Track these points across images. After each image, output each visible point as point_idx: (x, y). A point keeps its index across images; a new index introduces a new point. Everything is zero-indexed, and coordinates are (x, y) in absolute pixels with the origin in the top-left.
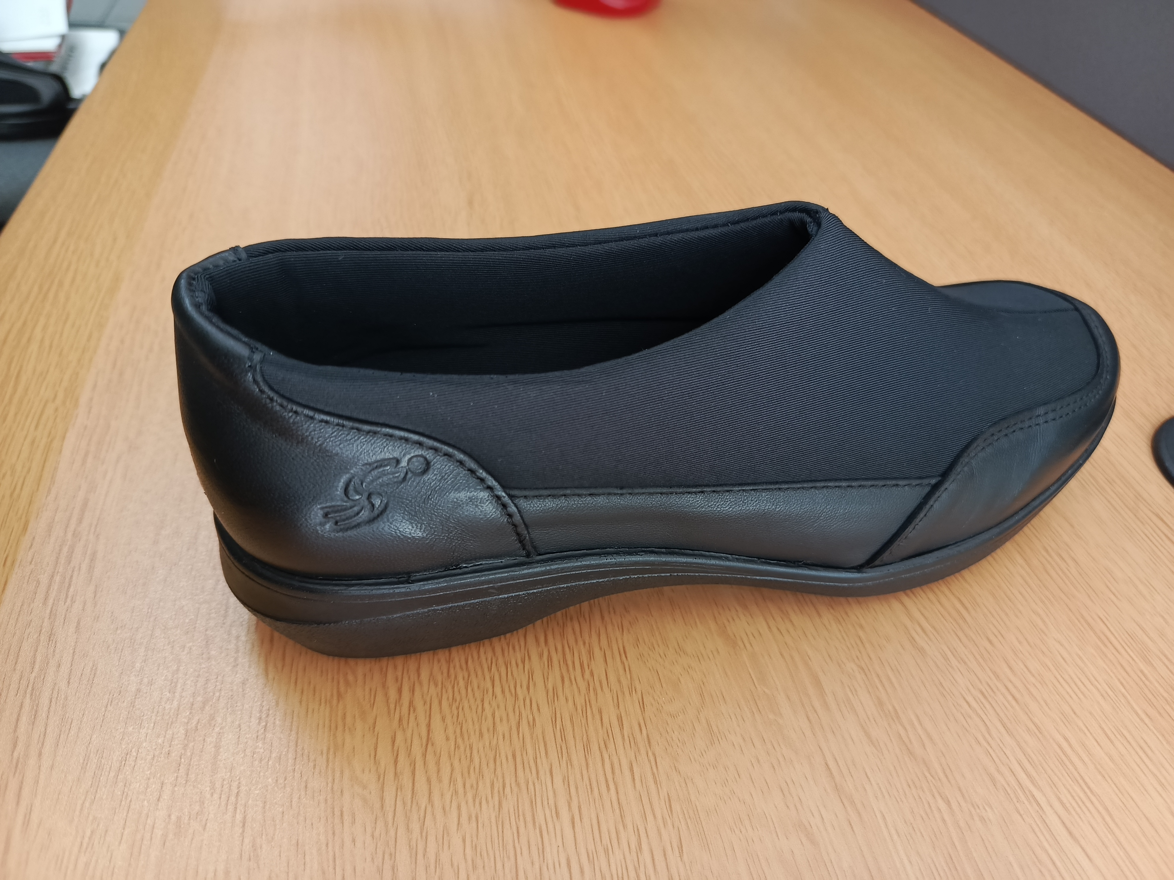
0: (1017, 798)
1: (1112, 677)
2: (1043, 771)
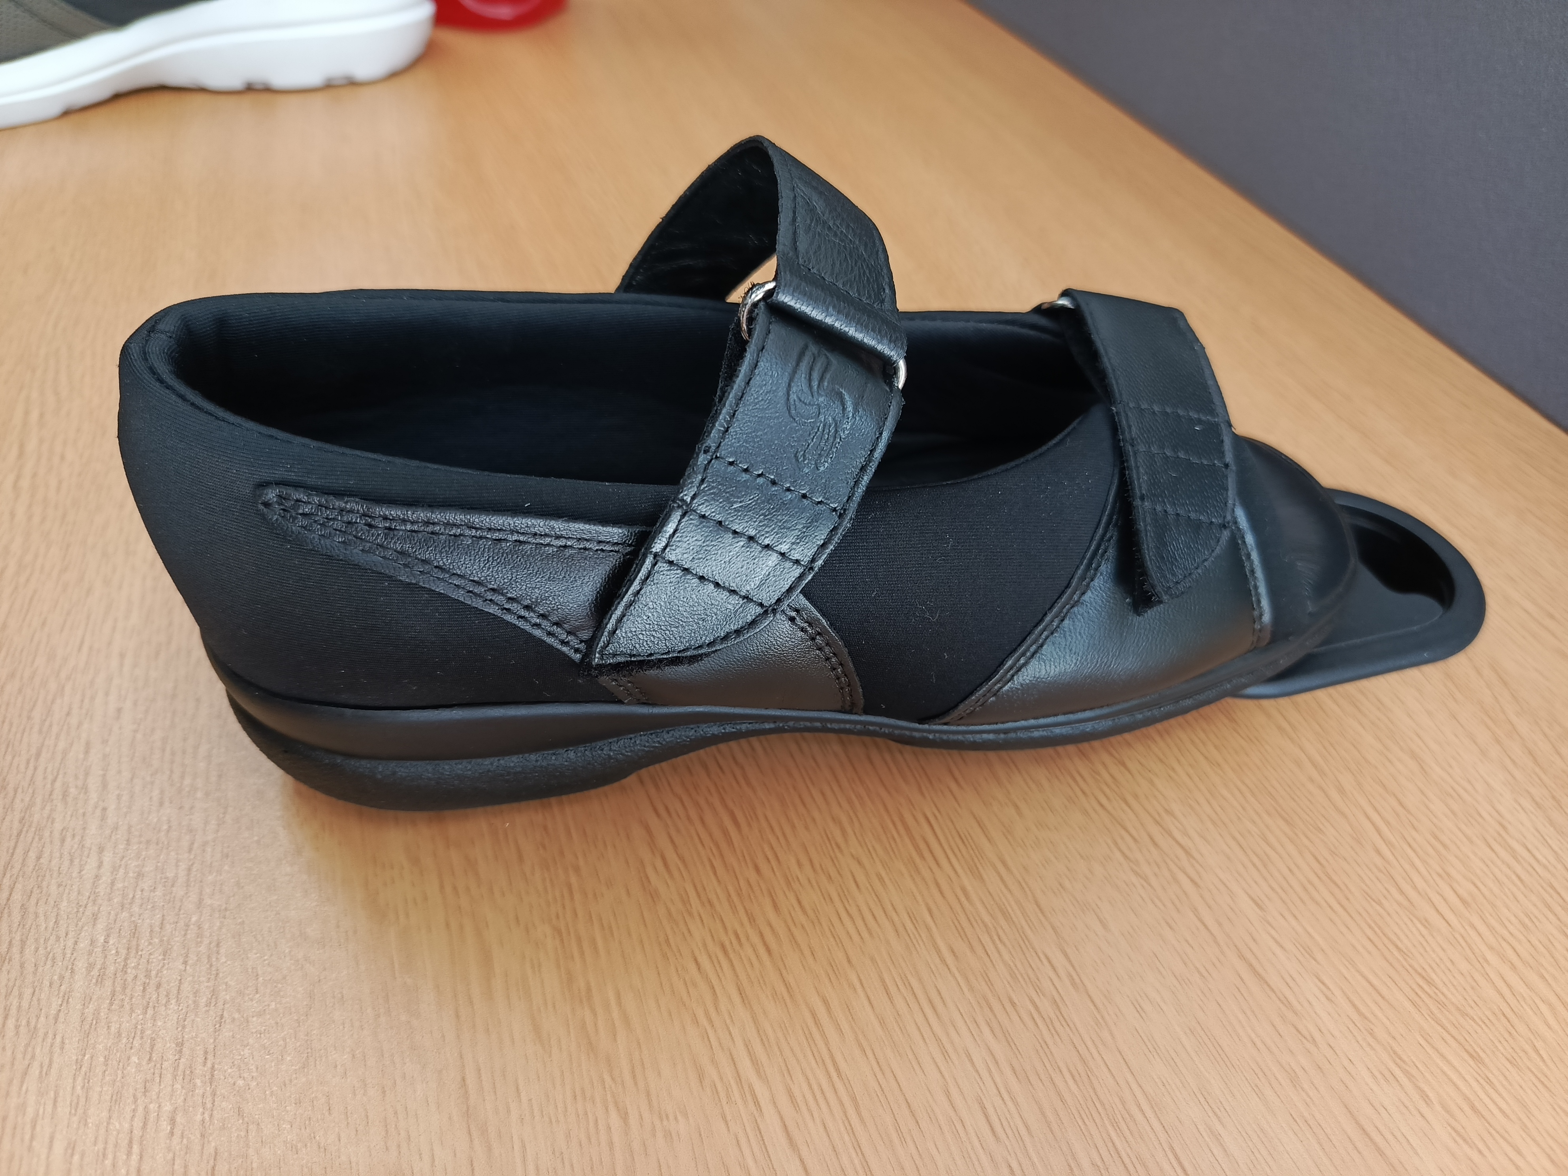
0: (728, 1097)
1: (917, 902)
2: (778, 1053)
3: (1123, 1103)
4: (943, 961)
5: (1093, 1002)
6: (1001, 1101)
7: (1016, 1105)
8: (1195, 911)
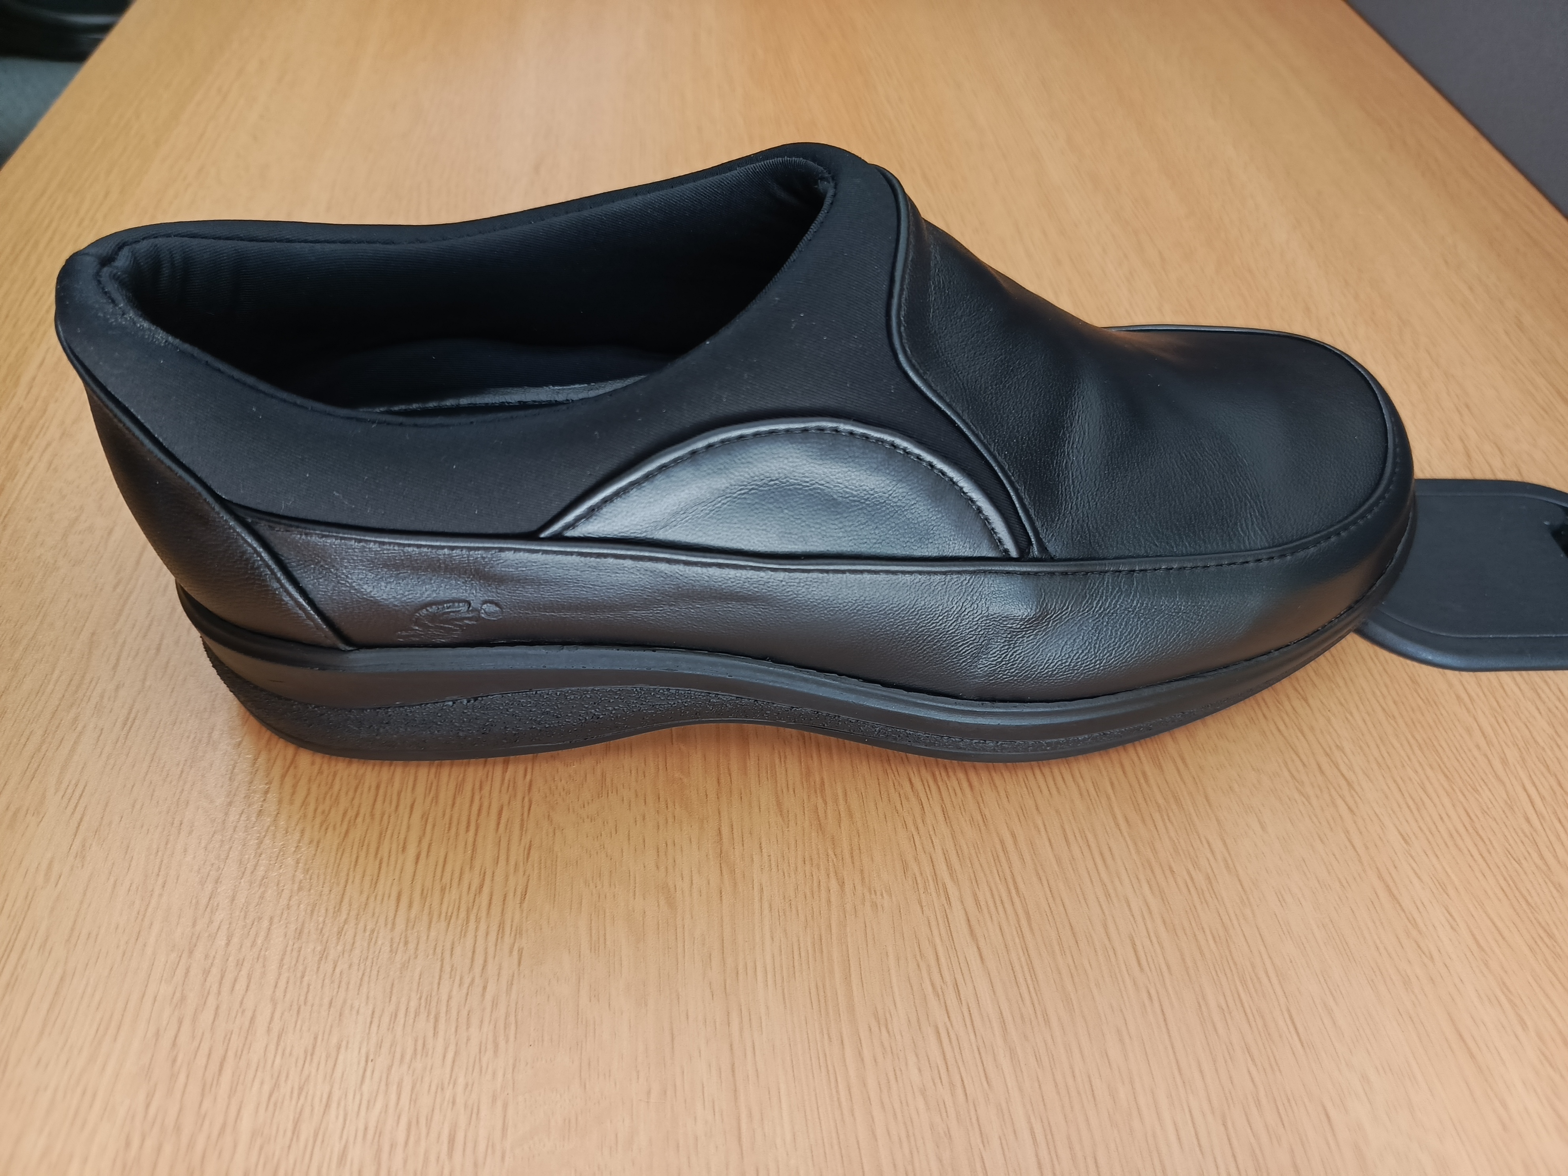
0: (926, 889)
3: (1253, 966)
4: (1118, 825)
5: (1242, 885)
6: (1149, 943)
7: (1162, 948)
8: (1347, 832)
